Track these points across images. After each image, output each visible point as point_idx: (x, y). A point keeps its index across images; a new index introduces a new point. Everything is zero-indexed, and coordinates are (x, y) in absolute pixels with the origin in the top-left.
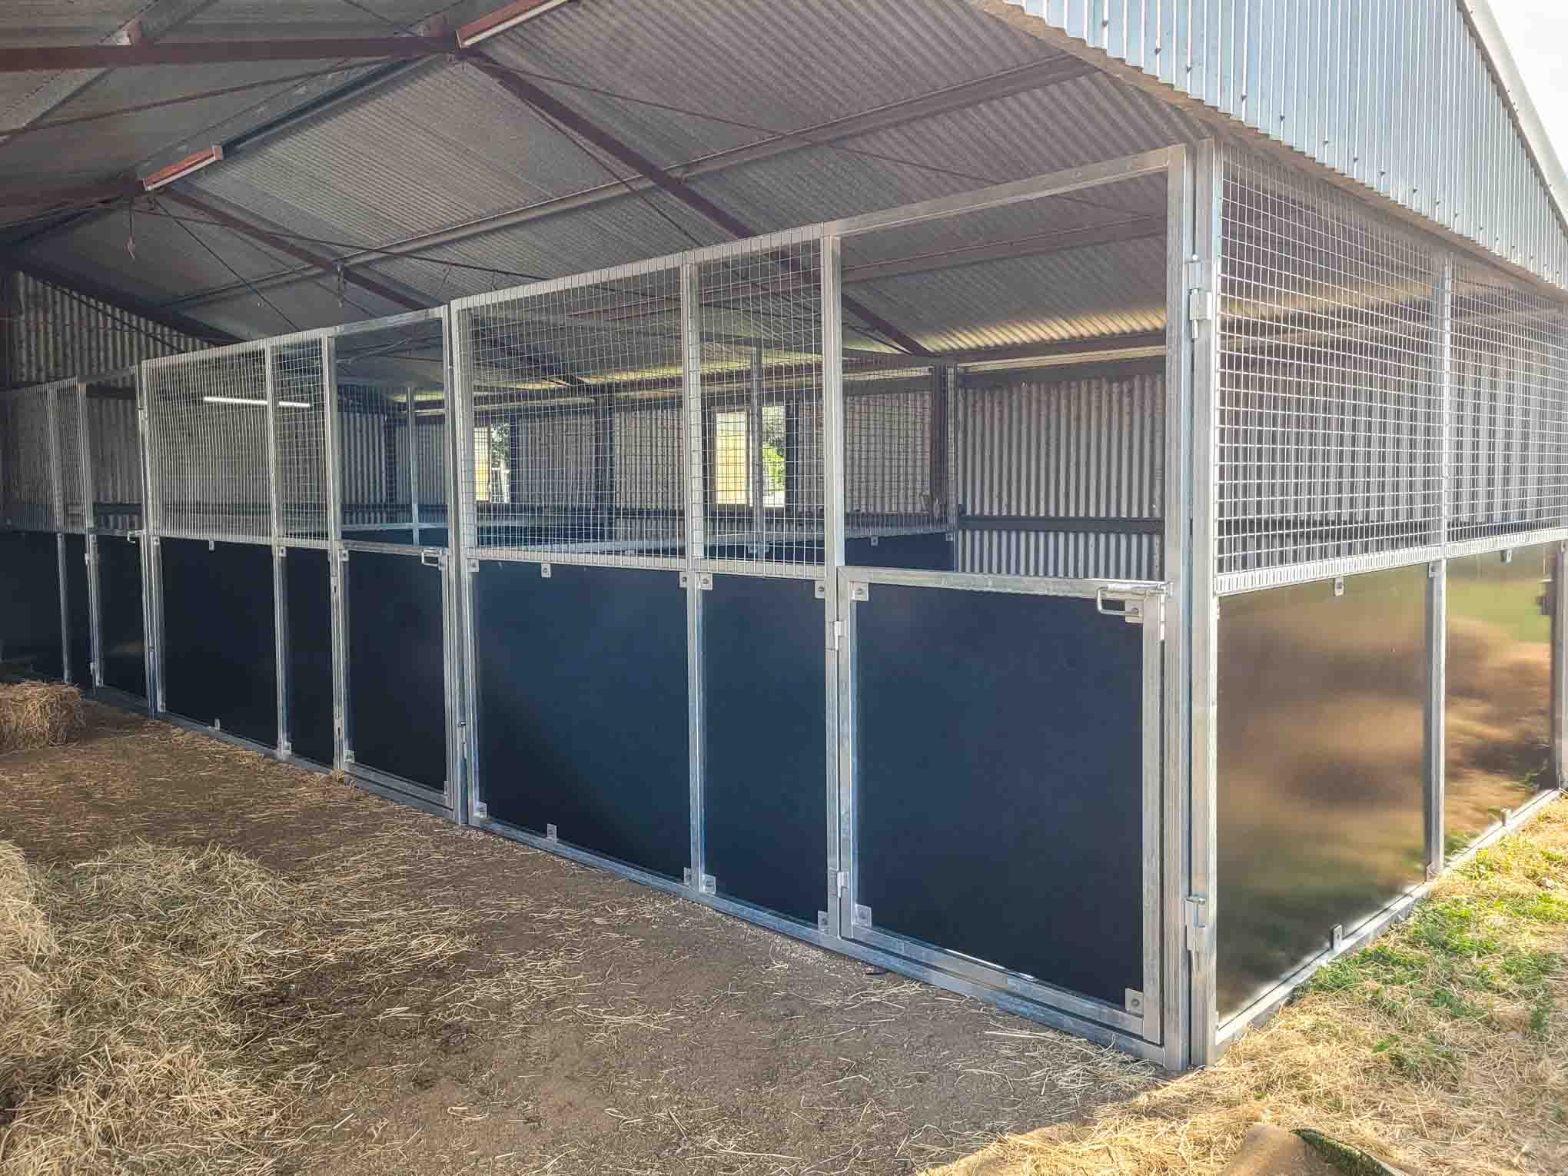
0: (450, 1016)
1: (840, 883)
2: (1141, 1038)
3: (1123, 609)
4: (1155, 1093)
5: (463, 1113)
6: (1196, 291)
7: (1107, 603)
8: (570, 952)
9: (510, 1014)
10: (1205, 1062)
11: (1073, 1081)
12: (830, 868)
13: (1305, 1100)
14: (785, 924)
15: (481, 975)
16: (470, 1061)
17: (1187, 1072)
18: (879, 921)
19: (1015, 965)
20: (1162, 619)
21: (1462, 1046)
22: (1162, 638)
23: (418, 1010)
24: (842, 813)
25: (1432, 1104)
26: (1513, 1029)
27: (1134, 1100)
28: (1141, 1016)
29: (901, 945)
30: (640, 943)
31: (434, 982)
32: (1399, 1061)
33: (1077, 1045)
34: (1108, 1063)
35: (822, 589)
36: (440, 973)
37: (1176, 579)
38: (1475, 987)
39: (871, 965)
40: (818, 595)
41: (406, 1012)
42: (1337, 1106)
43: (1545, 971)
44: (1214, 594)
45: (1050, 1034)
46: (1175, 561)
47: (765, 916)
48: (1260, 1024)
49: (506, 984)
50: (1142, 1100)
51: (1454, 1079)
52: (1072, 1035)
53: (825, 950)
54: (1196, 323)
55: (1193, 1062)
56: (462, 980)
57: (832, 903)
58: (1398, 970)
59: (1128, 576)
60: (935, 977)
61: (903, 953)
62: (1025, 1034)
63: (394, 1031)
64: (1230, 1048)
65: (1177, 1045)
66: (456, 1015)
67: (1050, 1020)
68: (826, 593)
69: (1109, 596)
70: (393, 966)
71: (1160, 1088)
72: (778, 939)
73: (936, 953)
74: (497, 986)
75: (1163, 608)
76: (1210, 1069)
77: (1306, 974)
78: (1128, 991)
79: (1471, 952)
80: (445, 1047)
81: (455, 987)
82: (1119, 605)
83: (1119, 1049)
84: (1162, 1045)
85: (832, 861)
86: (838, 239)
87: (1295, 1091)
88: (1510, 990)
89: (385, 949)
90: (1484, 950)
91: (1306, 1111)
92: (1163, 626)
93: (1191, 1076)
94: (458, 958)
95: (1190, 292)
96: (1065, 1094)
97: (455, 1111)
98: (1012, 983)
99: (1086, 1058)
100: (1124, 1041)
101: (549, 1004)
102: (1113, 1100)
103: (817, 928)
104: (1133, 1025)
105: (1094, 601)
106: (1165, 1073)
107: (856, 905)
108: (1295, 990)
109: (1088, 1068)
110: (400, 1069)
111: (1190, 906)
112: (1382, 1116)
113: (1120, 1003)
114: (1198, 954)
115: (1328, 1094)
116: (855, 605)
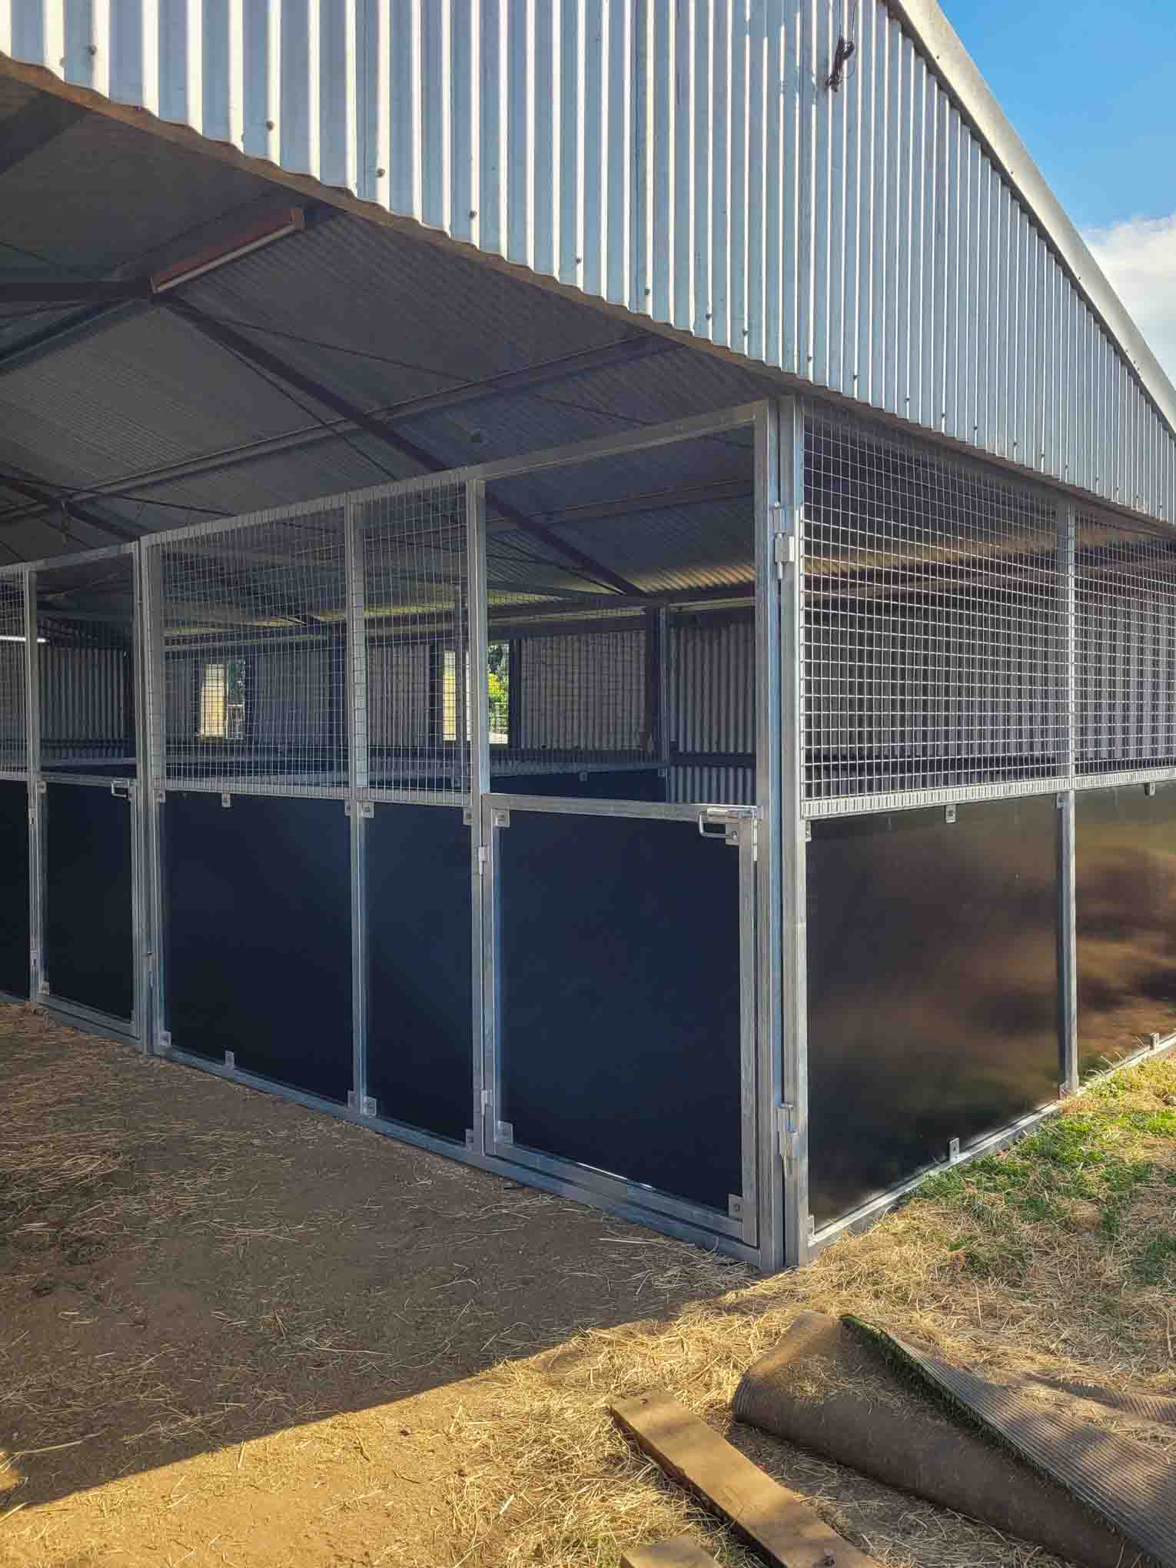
0: (84, 1230)
1: (484, 1101)
2: (739, 1241)
3: (724, 832)
4: (743, 1291)
5: (73, 1318)
6: (780, 535)
7: (708, 827)
8: (220, 1171)
9: (144, 1228)
10: (796, 1262)
11: (670, 1282)
12: (475, 1087)
13: (877, 1295)
14: (436, 1143)
15: (126, 1192)
16: (93, 1270)
17: (777, 1272)
18: (519, 1138)
19: (636, 1175)
20: (755, 841)
21: (1036, 1245)
22: (755, 860)
23: (52, 1225)
24: (486, 1032)
25: (991, 1297)
26: (1088, 1230)
27: (722, 1298)
28: (741, 1221)
29: (538, 1160)
30: (293, 1162)
31: (78, 1199)
32: (972, 1258)
33: (683, 1249)
34: (705, 1264)
35: (469, 816)
36: (87, 1191)
37: (766, 803)
38: (1067, 1193)
39: (510, 1180)
40: (466, 822)
41: (44, 1227)
42: (904, 1299)
43: (1138, 1179)
44: (802, 818)
45: (661, 1240)
46: (766, 787)
47: (419, 1136)
48: (857, 1229)
49: (148, 1201)
50: (730, 1297)
51: (1019, 1275)
52: (681, 1240)
53: (472, 1167)
54: (780, 566)
55: (787, 1261)
56: (103, 1198)
57: (477, 1121)
58: (1001, 1179)
59: (727, 802)
60: (567, 1190)
61: (538, 1167)
62: (638, 1241)
63: (28, 1245)
64: (824, 1252)
65: (773, 1245)
66: (91, 1230)
67: (663, 1227)
68: (473, 822)
69: (711, 820)
70: (41, 1185)
71: (748, 1287)
72: (429, 1157)
73: (567, 1166)
74: (139, 1203)
75: (755, 831)
76: (800, 1269)
77: (914, 1184)
78: (730, 1195)
79: (1077, 1163)
80: (73, 1260)
81: (99, 1203)
82: (720, 828)
83: (721, 1252)
84: (758, 1247)
85: (478, 1080)
86: (483, 482)
87: (870, 1287)
88: (1100, 1196)
89: (35, 1170)
90: (1090, 1160)
91: (874, 1304)
92: (756, 848)
93: (781, 1275)
94: (106, 1178)
95: (776, 536)
96: (658, 1293)
97: (67, 1316)
98: (632, 1192)
99: (687, 1261)
100: (726, 1245)
101: (186, 1218)
102: (701, 1297)
103: (464, 1146)
104: (735, 1229)
105: (696, 825)
106: (758, 1273)
107: (499, 1122)
108: (901, 1197)
109: (688, 1270)
110: (23, 1279)
111: (782, 1113)
112: (944, 1307)
113: (724, 1208)
114: (789, 1159)
115: (898, 1288)
116: (498, 830)
